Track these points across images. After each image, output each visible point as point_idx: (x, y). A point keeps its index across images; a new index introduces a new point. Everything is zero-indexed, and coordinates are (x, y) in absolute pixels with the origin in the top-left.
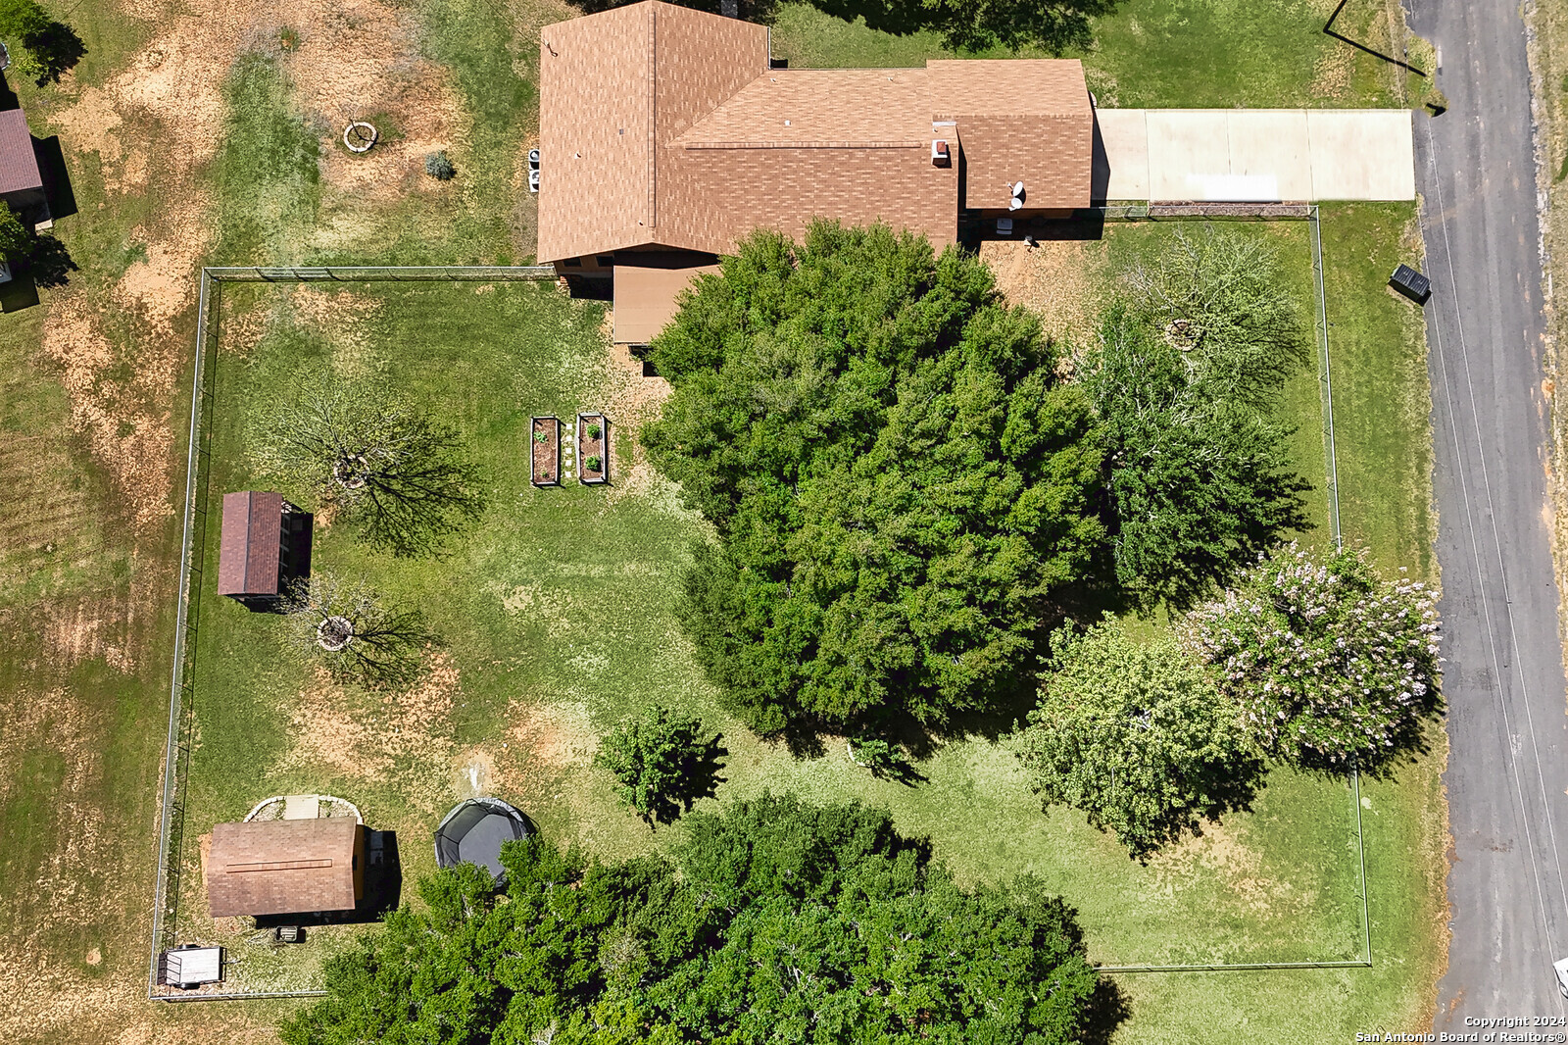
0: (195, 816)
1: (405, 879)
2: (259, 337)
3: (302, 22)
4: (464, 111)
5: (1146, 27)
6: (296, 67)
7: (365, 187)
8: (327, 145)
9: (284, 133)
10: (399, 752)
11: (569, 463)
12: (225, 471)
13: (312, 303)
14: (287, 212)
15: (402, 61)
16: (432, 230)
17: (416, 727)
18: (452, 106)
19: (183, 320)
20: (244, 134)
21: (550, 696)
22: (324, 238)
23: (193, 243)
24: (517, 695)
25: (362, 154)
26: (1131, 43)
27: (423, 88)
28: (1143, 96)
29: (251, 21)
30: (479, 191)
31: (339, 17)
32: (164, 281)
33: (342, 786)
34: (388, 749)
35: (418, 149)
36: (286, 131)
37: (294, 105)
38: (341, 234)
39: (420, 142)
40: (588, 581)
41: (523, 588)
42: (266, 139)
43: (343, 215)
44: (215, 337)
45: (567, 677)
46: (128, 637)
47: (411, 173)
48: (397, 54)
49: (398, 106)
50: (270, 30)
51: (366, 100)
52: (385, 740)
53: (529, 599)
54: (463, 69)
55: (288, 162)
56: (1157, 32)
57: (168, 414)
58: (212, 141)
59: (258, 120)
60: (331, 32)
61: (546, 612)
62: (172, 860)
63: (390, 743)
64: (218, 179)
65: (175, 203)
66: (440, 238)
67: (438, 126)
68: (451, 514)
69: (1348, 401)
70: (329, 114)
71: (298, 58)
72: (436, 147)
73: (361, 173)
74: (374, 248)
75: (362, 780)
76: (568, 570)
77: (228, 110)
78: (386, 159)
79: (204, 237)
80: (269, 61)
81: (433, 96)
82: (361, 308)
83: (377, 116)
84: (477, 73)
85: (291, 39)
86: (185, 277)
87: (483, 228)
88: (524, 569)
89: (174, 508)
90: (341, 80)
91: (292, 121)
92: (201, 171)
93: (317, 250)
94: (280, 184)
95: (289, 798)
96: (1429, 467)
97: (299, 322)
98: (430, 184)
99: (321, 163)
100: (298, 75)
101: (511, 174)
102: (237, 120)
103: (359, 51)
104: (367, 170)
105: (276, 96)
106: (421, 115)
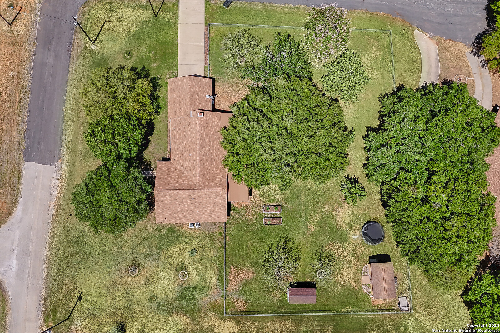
0: (368, 307)
1: (380, 253)
2: (242, 300)
3: (147, 295)
4: (176, 246)
5: (154, 62)
6: (161, 296)
7: (198, 274)
8: (186, 285)
9: (182, 297)
10: (350, 256)
11: (275, 215)
12: (279, 307)
13: (232, 286)
14: (206, 295)
15: (160, 265)
16: (211, 254)
17: (344, 252)
18: (174, 250)
19: (237, 322)
20: (182, 309)
21: (336, 219)
22: (213, 284)
23: (215, 321)
24: (335, 227)
25: (189, 275)
26: (159, 67)
27: (168, 259)
28: (175, 64)
29: (147, 310)
30: (200, 241)
31: (146, 284)
32: (226, 328)
33: (359, 270)
34: (350, 259)
35: (187, 259)
36: (181, 297)
37: (173, 295)
38: (212, 279)
39: (185, 259)
40: (306, 210)
41: (308, 226)
42: (184, 303)
43: (207, 279)
44: (242, 312)
45: (331, 215)
46: (324, 328)
47: (194, 261)
48: (158, 267)
49: (174, 266)
50: (149, 304)
51: (172, 275)
52: (347, 260)
53: (311, 225)
54: (163, 248)
55: (191, 296)
56: (156, 60)
57: (264, 324)
58: (184, 318)
59: (178, 305)
60: (150, 286)
61: (314, 220)
62: (378, 312)
63: (348, 259)
64: (196, 316)
65: (203, 327)
66: (213, 252)
67: (180, 254)
68: (289, 246)
69: (258, 22)
70: (176, 285)
71: (159, 296)
72: (187, 254)
73: (194, 275)
74: (216, 270)
75: (357, 265)
76: (303, 215)
77: (175, 314)
78: (190, 268)
79: (213, 318)
80: (159, 304)
81: (171, 256)
82: (234, 272)
83: (178, 271)
84: (164, 243)
85: (152, 298)
86: (225, 322)
87: (211, 240)
88: (303, 226)
89: (289, 320)
90: (166, 282)
91: (178, 295)
92: (193, 320)
93: (217, 286)
94: (197, 298)
95: (363, 283)
96: (274, 5)
97: (237, 289)
98: (198, 255)
99: (191, 287)
100: (164, 295)
101: (195, 233)
102: (177, 311)
103: (157, 278)
104: (193, 273)
105: (170, 301)
106: (177, 259)
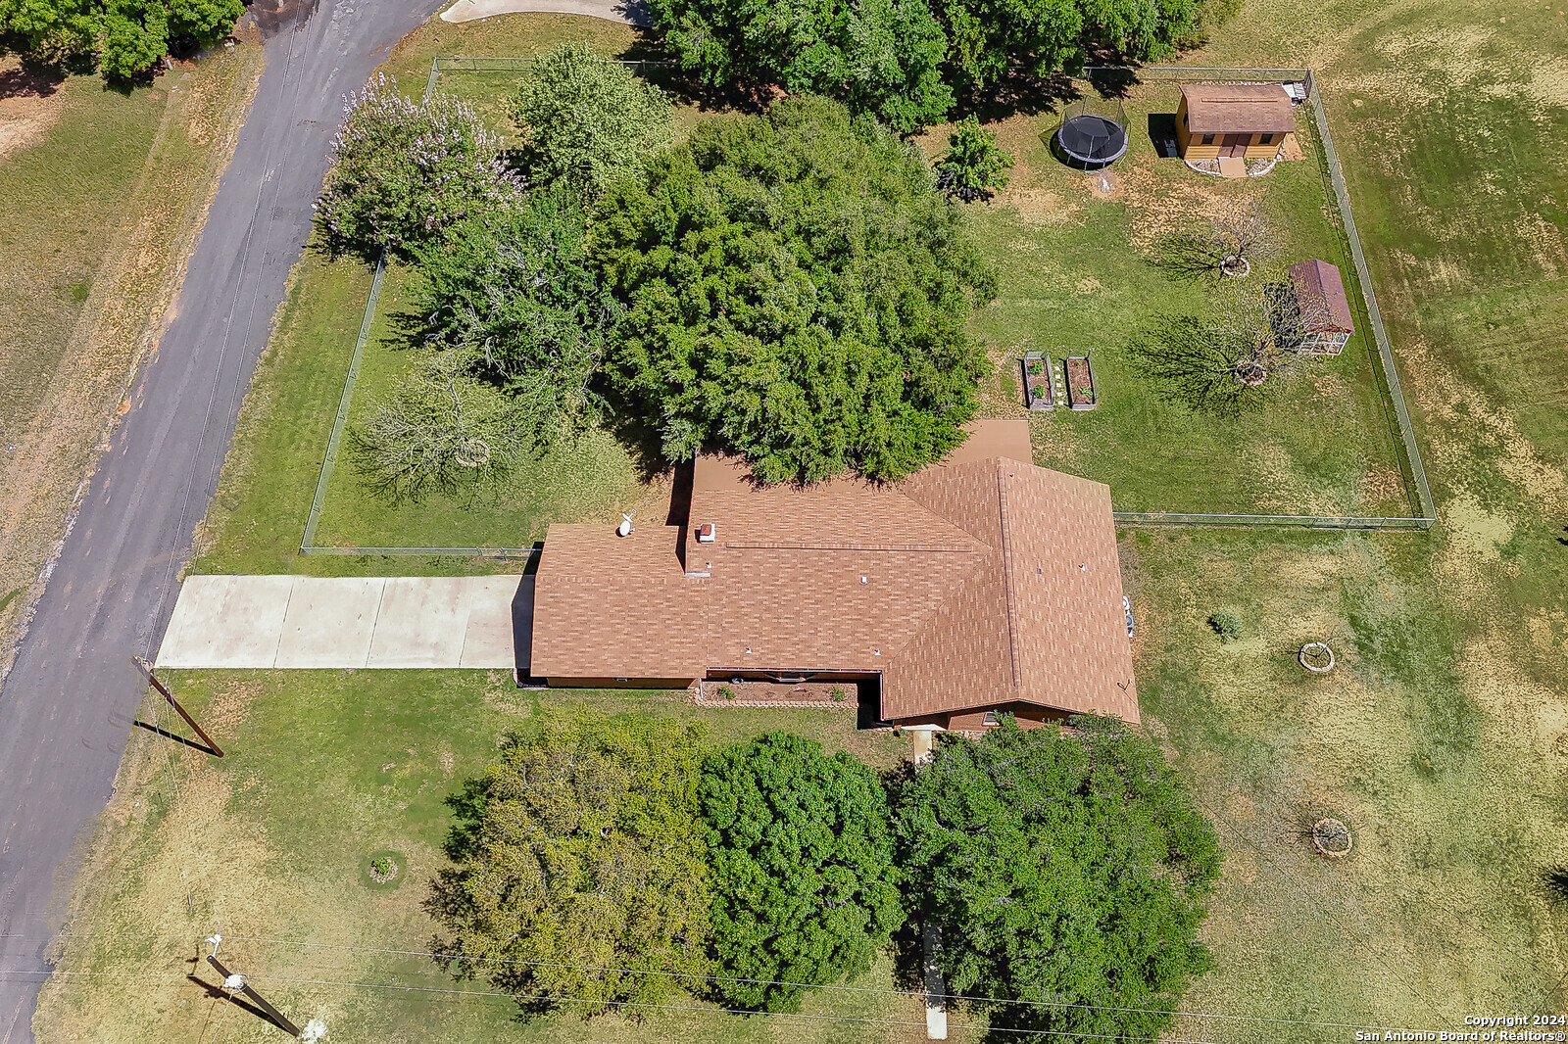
1: (1147, 133)
2: (1365, 480)
3: (1417, 787)
4: (1211, 684)
5: (434, 762)
6: (1408, 738)
7: (1300, 611)
8: (1350, 652)
9: (1396, 663)
10: (1167, 200)
11: (1058, 377)
13: (1323, 506)
14: (1373, 588)
15: (1292, 741)
16: (1221, 568)
17: (1156, 214)
18: (1226, 690)
19: (1442, 495)
20: (1440, 664)
21: (1055, 226)
22: (1328, 564)
23: (1456, 561)
24: (1079, 229)
25: (1310, 642)
27: (1261, 710)
29: (1473, 790)
30: (1179, 604)
31: (1375, 793)
32: (1473, 528)
33: (1209, 182)
34: (1175, 202)
35: (1254, 646)
36: (1398, 669)
37: (1397, 696)
38: (1312, 567)
39: (1253, 654)
41: (1086, 293)
42: (1416, 659)
43: (1315, 585)
44: (1407, 480)
45: (1043, 237)
47: (1255, 622)
48: (1299, 748)
49: (1289, 692)
50: (1448, 778)
51: (1322, 699)
52: (1180, 206)
53: (1080, 286)
54: (1222, 729)
55: (1386, 636)
57: (1428, 420)
58: (1472, 659)
59: (1432, 679)
60: (1379, 775)
61: (1063, 276)
62: (1321, 147)
63: (1174, 205)
64: (1453, 621)
65: (1488, 599)
66: (1211, 561)
67: (1237, 668)
70: (1357, 686)
71: (1408, 746)
72: (1233, 648)
73: (1307, 624)
74: (1276, 553)
75: (1191, 186)
77: (1467, 690)
78: (1284, 637)
79: (1447, 566)
80: (1441, 743)
81: (1250, 702)
82: (1275, 501)
83: (1305, 679)
84: (1205, 724)
85: (1425, 770)
86: (1454, 531)
87: (1169, 568)
89: (1398, 354)
90: (1354, 721)
91: (1393, 678)
92: (1471, 628)
93: (1332, 553)
94: (1388, 613)
95: (1245, 176)
97: (1331, 492)
98: (1233, 612)
99: (1352, 635)
100: (1404, 728)
101: (1150, 620)
102: (1452, 681)
103: (1342, 753)
104: (1300, 628)
105: (1420, 707)
106: (1258, 681)
